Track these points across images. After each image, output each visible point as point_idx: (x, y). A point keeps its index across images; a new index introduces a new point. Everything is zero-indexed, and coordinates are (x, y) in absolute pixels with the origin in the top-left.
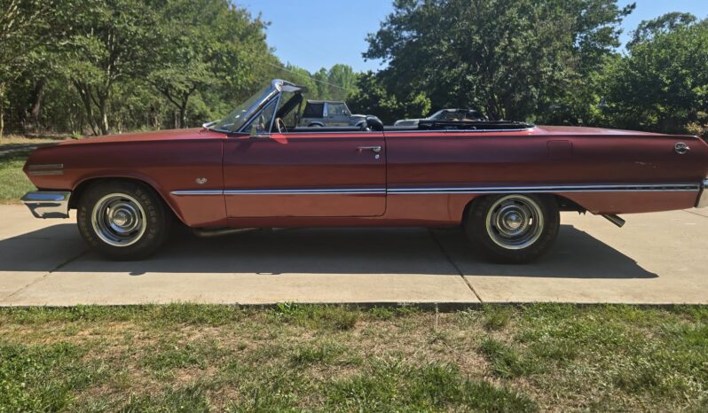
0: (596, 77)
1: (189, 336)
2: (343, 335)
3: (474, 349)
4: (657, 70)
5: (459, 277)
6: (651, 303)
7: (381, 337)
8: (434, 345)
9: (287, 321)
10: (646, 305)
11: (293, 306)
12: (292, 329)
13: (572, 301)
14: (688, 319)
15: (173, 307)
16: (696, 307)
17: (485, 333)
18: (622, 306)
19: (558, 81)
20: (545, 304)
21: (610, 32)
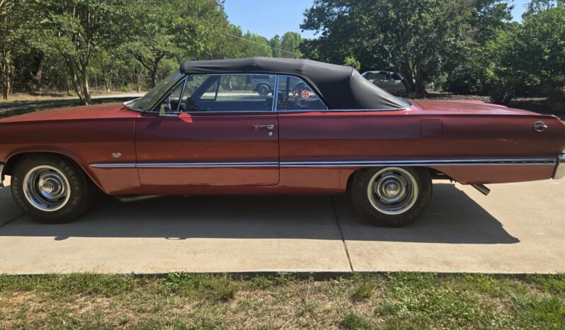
0: (491, 45)
1: (81, 308)
2: (221, 307)
3: (336, 323)
4: (540, 40)
5: (341, 241)
6: (505, 272)
7: (255, 309)
8: (301, 319)
9: (174, 291)
10: (501, 274)
11: (182, 276)
12: (177, 300)
13: (433, 271)
14: (537, 288)
15: (73, 277)
16: (546, 276)
17: (350, 304)
18: (479, 275)
19: (459, 49)
20: (409, 273)
21: (504, 8)
